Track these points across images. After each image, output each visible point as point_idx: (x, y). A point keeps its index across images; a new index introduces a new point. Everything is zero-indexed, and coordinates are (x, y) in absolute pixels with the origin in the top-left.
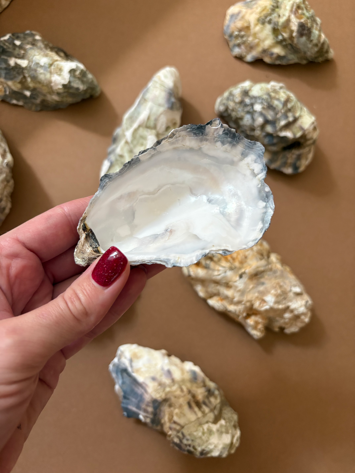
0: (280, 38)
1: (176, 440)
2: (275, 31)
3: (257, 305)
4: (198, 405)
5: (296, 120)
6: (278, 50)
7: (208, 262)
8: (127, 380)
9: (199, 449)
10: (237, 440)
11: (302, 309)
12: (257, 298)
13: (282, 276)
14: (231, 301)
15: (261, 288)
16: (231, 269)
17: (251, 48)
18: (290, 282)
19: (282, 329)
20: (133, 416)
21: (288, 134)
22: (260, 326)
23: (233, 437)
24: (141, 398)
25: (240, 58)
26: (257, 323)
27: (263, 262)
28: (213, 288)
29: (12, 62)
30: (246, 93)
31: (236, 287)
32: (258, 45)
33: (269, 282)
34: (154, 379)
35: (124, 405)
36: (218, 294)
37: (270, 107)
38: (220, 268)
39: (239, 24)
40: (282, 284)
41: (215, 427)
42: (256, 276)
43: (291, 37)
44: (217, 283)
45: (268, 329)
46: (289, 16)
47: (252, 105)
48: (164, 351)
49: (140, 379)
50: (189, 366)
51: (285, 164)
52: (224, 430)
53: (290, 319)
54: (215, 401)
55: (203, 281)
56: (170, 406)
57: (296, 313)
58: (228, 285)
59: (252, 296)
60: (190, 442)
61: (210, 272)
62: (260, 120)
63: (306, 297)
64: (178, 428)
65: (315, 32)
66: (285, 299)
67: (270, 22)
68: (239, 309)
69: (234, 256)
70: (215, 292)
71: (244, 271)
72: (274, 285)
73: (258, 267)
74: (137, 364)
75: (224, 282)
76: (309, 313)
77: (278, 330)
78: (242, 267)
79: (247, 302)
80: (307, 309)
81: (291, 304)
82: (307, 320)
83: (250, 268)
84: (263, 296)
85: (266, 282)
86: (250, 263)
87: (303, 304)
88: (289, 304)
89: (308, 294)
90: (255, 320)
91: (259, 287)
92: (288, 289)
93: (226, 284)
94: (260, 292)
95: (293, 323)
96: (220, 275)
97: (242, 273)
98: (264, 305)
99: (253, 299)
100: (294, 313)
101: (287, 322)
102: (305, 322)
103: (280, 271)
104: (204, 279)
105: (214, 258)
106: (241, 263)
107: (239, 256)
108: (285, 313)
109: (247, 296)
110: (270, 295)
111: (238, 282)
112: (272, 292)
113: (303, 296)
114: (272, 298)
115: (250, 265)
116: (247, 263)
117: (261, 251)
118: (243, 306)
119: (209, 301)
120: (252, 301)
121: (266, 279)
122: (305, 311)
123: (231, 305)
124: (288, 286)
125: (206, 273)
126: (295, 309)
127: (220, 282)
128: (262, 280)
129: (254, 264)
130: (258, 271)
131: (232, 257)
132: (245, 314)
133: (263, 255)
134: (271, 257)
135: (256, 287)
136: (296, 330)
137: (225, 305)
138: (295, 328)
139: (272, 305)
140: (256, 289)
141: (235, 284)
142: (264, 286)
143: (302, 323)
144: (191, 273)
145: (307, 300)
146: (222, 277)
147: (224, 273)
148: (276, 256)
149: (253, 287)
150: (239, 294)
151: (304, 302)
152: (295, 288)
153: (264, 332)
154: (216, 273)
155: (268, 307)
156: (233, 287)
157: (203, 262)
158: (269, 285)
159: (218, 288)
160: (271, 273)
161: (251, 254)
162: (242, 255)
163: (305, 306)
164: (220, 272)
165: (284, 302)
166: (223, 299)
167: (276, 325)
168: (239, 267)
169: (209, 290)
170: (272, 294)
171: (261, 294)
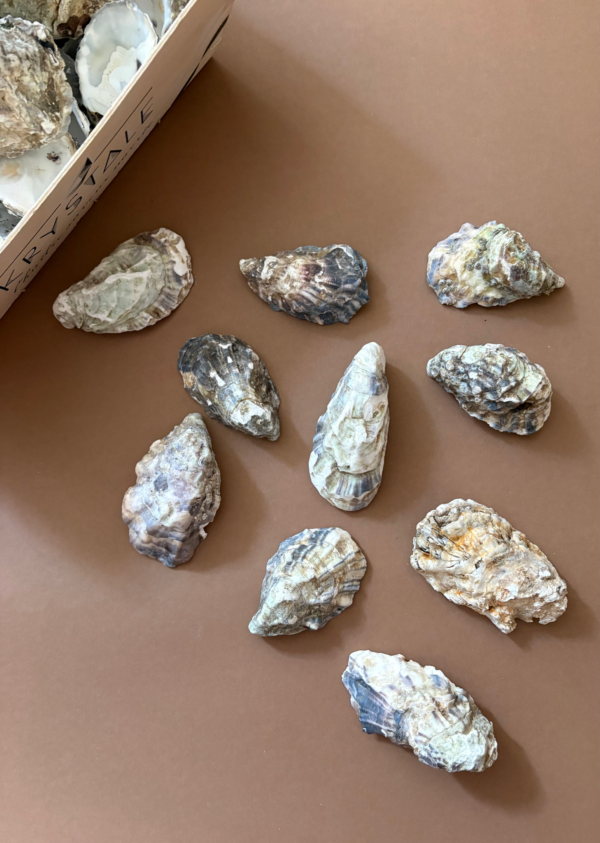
0: (493, 282)
1: (424, 754)
2: (486, 276)
3: (498, 597)
4: (443, 713)
5: (518, 384)
6: (492, 294)
7: (438, 552)
8: (363, 690)
9: (450, 763)
10: (494, 752)
11: (554, 596)
12: (499, 588)
13: (526, 559)
14: (470, 595)
15: (502, 577)
16: (465, 558)
17: (461, 295)
18: (538, 565)
19: (536, 620)
20: (374, 732)
21: (514, 399)
22: (508, 619)
23: (488, 749)
24: (380, 711)
25: (450, 306)
26: (502, 616)
27: (502, 546)
28: (446, 581)
30: (458, 360)
31: (473, 578)
32: (468, 291)
33: (511, 570)
34: (392, 687)
35: (363, 720)
36: (454, 587)
37: (487, 374)
38: (453, 558)
39: (444, 272)
40: (526, 569)
41: (465, 738)
42: (495, 563)
43: (505, 281)
44: (451, 575)
45: (518, 620)
46: (500, 261)
47: (467, 373)
48: (400, 656)
49: (377, 689)
50: (430, 670)
51: (517, 425)
52: (476, 740)
53: (542, 608)
54: (464, 709)
55: (435, 574)
56: (413, 717)
57: (547, 600)
58: (463, 577)
59: (491, 587)
60: (439, 755)
61: (442, 563)
62: (477, 389)
63: (558, 581)
64: (424, 740)
65: (534, 273)
66: (531, 586)
67: (478, 267)
68: (480, 602)
69: (467, 542)
70: (451, 584)
71: (480, 560)
72: (518, 572)
73: (496, 554)
74: (372, 673)
75: (459, 573)
76: (565, 600)
77: (532, 621)
78: (477, 555)
79: (487, 594)
80: (561, 596)
81: (540, 591)
82: (563, 608)
83: (486, 556)
84: (505, 586)
85: (507, 569)
86: (486, 549)
87: (555, 591)
88: (538, 592)
89: (562, 577)
90: (501, 613)
91: (499, 576)
92: (535, 575)
93: (462, 576)
94: (501, 582)
95: (547, 612)
96: (453, 566)
97: (478, 562)
98: (508, 595)
99: (495, 590)
100: (546, 601)
101: (540, 612)
102: (562, 610)
103: (524, 553)
104: (436, 571)
105: (445, 548)
106: (475, 550)
107: (473, 543)
108: (534, 602)
109: (487, 588)
110: (512, 584)
111: (475, 573)
112: (515, 581)
113: (554, 580)
114: (516, 588)
115: (486, 552)
116: (482, 550)
117: (500, 531)
118: (484, 599)
119: (445, 594)
120: (493, 592)
121: (508, 566)
122: (558, 598)
123: (470, 598)
124: (534, 571)
125: (438, 565)
126: (545, 597)
127: (455, 574)
128: (502, 567)
129: (491, 549)
130: (497, 558)
131: (465, 545)
132: (487, 608)
133: (502, 538)
134: (514, 537)
135: (496, 576)
136: (553, 621)
137: (464, 598)
138: (551, 618)
139: (516, 595)
140: (496, 579)
141: (471, 575)
142: (506, 574)
143: (558, 611)
144: (421, 566)
145: (560, 585)
146: (457, 568)
147: (458, 563)
148: (519, 535)
149: (493, 577)
150: (477, 585)
151: (556, 587)
152: (544, 572)
153: (516, 625)
154: (449, 564)
155: (513, 598)
156: (470, 579)
157: (434, 552)
158: (512, 573)
159: (453, 580)
160: (513, 558)
161: (487, 538)
162: (476, 541)
163: (558, 592)
164: (453, 563)
165: (531, 590)
166: (461, 592)
167: (527, 617)
168: (475, 555)
169: (444, 582)
170: (515, 583)
171: (503, 584)
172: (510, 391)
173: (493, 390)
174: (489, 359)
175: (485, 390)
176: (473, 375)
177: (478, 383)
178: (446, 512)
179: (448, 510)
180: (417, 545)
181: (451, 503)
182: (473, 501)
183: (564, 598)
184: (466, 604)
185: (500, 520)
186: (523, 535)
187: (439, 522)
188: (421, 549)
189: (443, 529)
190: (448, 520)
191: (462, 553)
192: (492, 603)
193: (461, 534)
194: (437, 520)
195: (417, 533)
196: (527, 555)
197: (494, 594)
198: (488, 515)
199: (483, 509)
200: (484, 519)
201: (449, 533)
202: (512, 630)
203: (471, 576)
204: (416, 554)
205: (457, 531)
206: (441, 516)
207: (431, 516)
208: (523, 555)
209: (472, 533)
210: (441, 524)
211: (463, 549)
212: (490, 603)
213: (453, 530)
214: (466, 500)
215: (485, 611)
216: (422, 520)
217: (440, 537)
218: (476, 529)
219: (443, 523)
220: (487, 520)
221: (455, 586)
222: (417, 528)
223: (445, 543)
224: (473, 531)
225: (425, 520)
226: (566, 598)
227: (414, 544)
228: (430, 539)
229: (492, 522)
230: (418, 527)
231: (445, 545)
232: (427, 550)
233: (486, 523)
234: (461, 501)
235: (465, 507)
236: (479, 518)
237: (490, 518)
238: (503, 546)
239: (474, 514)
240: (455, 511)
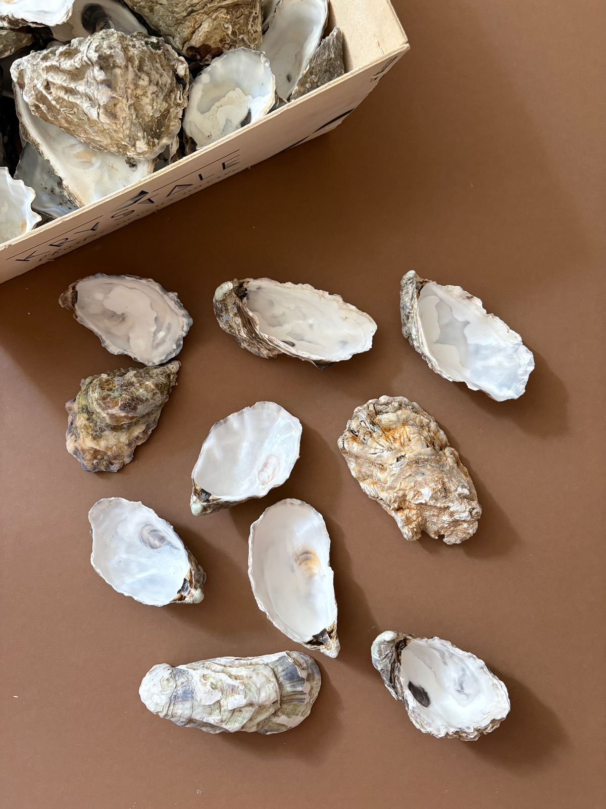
3: (410, 496)
7: (366, 437)
12: (413, 488)
13: (450, 472)
14: (383, 487)
15: (420, 478)
16: (390, 449)
18: (459, 482)
19: (441, 537)
22: (413, 525)
28: (365, 468)
31: (391, 471)
33: (430, 475)
38: (378, 446)
40: (446, 480)
42: (417, 463)
44: (372, 462)
53: (449, 524)
55: (356, 458)
57: (457, 517)
58: (382, 468)
59: (405, 485)
61: (366, 448)
63: (475, 504)
66: (446, 497)
68: (391, 497)
69: (397, 436)
70: (369, 473)
71: (403, 455)
72: (436, 479)
73: (421, 454)
75: (379, 462)
76: (475, 523)
77: (437, 538)
78: (402, 449)
79: (400, 490)
80: (472, 517)
81: (453, 505)
82: (471, 531)
83: (411, 453)
84: (419, 488)
85: (428, 473)
86: (413, 447)
87: (468, 510)
88: (450, 504)
89: (480, 502)
90: (408, 515)
91: (417, 477)
92: (453, 489)
93: (381, 466)
94: (417, 483)
95: (453, 531)
96: (376, 453)
97: (400, 457)
98: (419, 498)
99: (408, 488)
100: (455, 517)
101: (446, 527)
102: (469, 533)
103: (450, 467)
104: (359, 455)
105: (374, 435)
106: (402, 445)
107: (402, 438)
108: (444, 515)
109: (401, 483)
110: (427, 488)
111: (393, 466)
112: (431, 485)
113: (471, 502)
114: (429, 493)
115: (412, 450)
116: (409, 447)
117: (434, 439)
118: (395, 494)
119: (361, 484)
120: (406, 490)
121: (429, 470)
122: (469, 519)
123: (383, 491)
124: (454, 485)
125: (362, 450)
126: (456, 512)
127: (375, 462)
128: (423, 470)
129: (417, 449)
130: (421, 458)
131: (393, 437)
132: (396, 505)
133: (433, 445)
134: (446, 450)
135: (414, 476)
136: (457, 542)
137: (377, 490)
138: (456, 538)
139: (428, 500)
140: (413, 478)
141: (390, 466)
142: (424, 477)
143: (465, 533)
144: (346, 446)
145: (475, 507)
146: (379, 456)
147: (381, 452)
148: (452, 451)
149: (410, 475)
150: (393, 478)
151: (470, 507)
152: (464, 489)
153: (420, 536)
154: (372, 451)
155: (424, 502)
156: (388, 470)
157: (362, 437)
158: (430, 477)
159: (372, 469)
160: (437, 466)
161: (417, 437)
162: (405, 436)
163: (471, 512)
164: (377, 451)
165: (444, 500)
166: (376, 483)
167: (432, 529)
168: (400, 449)
169: (363, 470)
170: (430, 487)
171: (418, 485)
178: (388, 403)
179: (390, 401)
180: (349, 427)
181: (395, 398)
182: (418, 405)
183: (475, 521)
184: (378, 497)
185: (438, 431)
186: (456, 453)
187: (377, 410)
188: (352, 431)
189: (379, 417)
190: (386, 410)
191: (389, 444)
192: (403, 503)
193: (394, 427)
194: (376, 407)
195: (354, 416)
196: (453, 469)
197: (407, 492)
198: (427, 421)
199: (425, 414)
200: (422, 423)
201: (383, 422)
202: (415, 538)
203: (389, 468)
204: (346, 436)
205: (391, 423)
206: (381, 405)
207: (372, 403)
208: (448, 468)
209: (404, 428)
210: (378, 413)
211: (390, 440)
212: (400, 502)
213: (387, 421)
214: (411, 401)
215: (393, 510)
216: (361, 405)
217: (373, 424)
218: (410, 427)
219: (381, 412)
220: (425, 424)
221: (372, 475)
222: (354, 411)
223: (375, 430)
224: (406, 427)
225: (366, 405)
226: (477, 523)
227: (348, 426)
228: (363, 423)
229: (429, 428)
230: (356, 410)
231: (375, 432)
232: (357, 434)
233: (422, 427)
234: (405, 399)
235: (408, 405)
236: (418, 419)
237: (428, 424)
238: (431, 450)
239: (414, 414)
240: (396, 405)
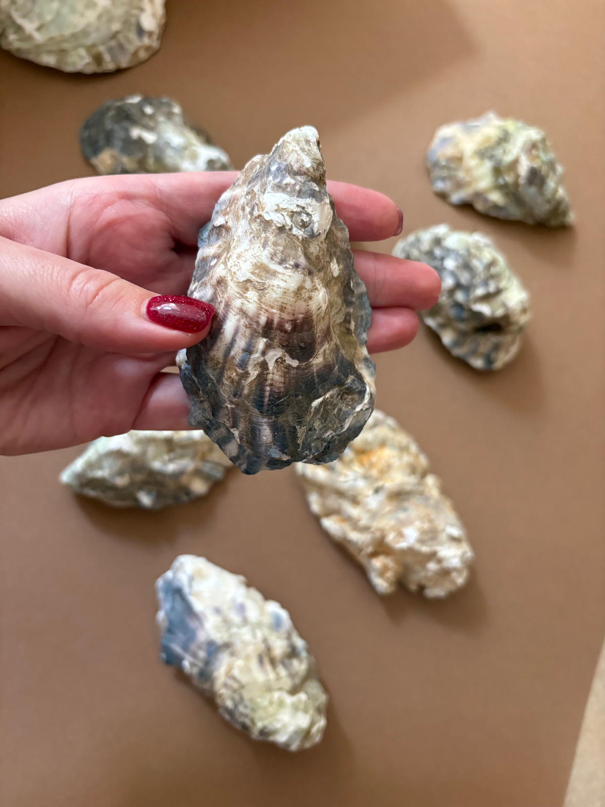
0: (501, 181)
1: (229, 704)
2: (497, 171)
3: (390, 537)
4: (273, 662)
5: (498, 292)
6: (496, 197)
8: (179, 606)
9: (260, 725)
10: (318, 731)
11: (456, 562)
12: (393, 527)
13: (437, 507)
14: (355, 525)
15: (402, 515)
16: (366, 477)
17: (459, 185)
18: (446, 519)
19: (422, 588)
20: (173, 661)
21: (485, 309)
22: (389, 574)
23: (312, 724)
24: (191, 636)
25: (443, 196)
26: (385, 568)
28: (332, 501)
29: (136, 132)
30: (438, 241)
31: (366, 505)
32: (468, 184)
33: (414, 510)
34: (218, 611)
35: (164, 642)
36: (338, 512)
37: (467, 266)
38: (350, 474)
39: (450, 151)
40: (433, 517)
41: (289, 700)
42: (399, 496)
43: (516, 184)
44: (341, 494)
45: (401, 584)
46: (519, 156)
47: (442, 259)
48: (242, 578)
49: (198, 606)
50: (273, 607)
51: (474, 353)
52: (302, 706)
53: (435, 573)
54: (300, 666)
55: (321, 489)
56: (233, 654)
57: (445, 564)
58: (355, 500)
59: (385, 523)
60: (247, 711)
61: (335, 476)
62: (449, 282)
63: (465, 547)
64: (235, 686)
65: (551, 184)
66: (432, 539)
67: (491, 157)
69: (373, 460)
70: (335, 507)
71: (382, 485)
72: (422, 515)
73: (403, 484)
74: (199, 586)
77: (415, 589)
78: (380, 478)
79: (377, 530)
80: (463, 564)
81: (442, 549)
82: (460, 582)
83: (391, 483)
84: (401, 527)
85: (411, 508)
86: (393, 476)
87: (459, 555)
88: (438, 549)
89: (470, 545)
90: (384, 563)
91: (398, 513)
92: (441, 528)
93: (353, 499)
94: (399, 521)
95: (438, 581)
96: (347, 482)
97: (379, 487)
98: (401, 541)
99: (387, 528)
100: (442, 565)
101: (430, 578)
102: (457, 584)
103: (435, 499)
104: (324, 485)
105: (345, 458)
106: (380, 472)
107: (381, 463)
108: (429, 561)
109: (378, 522)
110: (412, 528)
111: (371, 499)
112: (415, 525)
113: (461, 544)
114: (415, 534)
115: (392, 479)
116: (388, 475)
117: (415, 465)
118: (370, 537)
119: (323, 521)
120: (384, 530)
121: (412, 505)
122: (459, 566)
123: (353, 530)
124: (442, 524)
125: (328, 477)
126: (444, 559)
127: (345, 493)
128: (405, 504)
129: (398, 479)
130: (403, 490)
131: (370, 463)
132: (369, 551)
133: (415, 472)
134: (427, 478)
135: (395, 512)
136: (441, 596)
137: (345, 530)
138: (441, 590)
139: (412, 544)
140: (393, 515)
141: (366, 500)
142: (407, 513)
143: (452, 584)
144: (306, 472)
145: (466, 552)
147: (354, 480)
148: (435, 480)
149: (390, 511)
150: (368, 515)
151: (460, 552)
152: (452, 530)
153: (396, 587)
154: (342, 479)
155: (406, 547)
156: (362, 505)
158: (415, 514)
159: (340, 502)
160: (421, 499)
161: (397, 463)
162: (384, 462)
163: (462, 557)
164: (348, 478)
165: (430, 544)
166: (344, 521)
167: (413, 581)
168: (377, 478)
169: (328, 503)
170: (415, 528)
171: (400, 524)
172: (487, 298)
173: (467, 289)
174: (473, 251)
175: (458, 286)
176: (450, 264)
177: (453, 274)
183: (465, 569)
184: (345, 540)
185: (419, 454)
191: (364, 470)
192: (378, 547)
193: (370, 448)
196: (439, 501)
197: (386, 532)
198: (407, 441)
199: (403, 433)
200: (400, 443)
202: (390, 591)
203: (364, 502)
205: (367, 444)
208: (433, 501)
209: (382, 451)
211: (366, 466)
212: (376, 545)
213: (360, 440)
214: (386, 416)
215: (365, 556)
218: (388, 449)
220: (404, 446)
221: (340, 510)
224: (384, 450)
226: (467, 570)
229: (408, 450)
233: (401, 449)
234: (381, 415)
236: (396, 439)
237: (408, 446)
239: (391, 433)
